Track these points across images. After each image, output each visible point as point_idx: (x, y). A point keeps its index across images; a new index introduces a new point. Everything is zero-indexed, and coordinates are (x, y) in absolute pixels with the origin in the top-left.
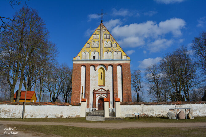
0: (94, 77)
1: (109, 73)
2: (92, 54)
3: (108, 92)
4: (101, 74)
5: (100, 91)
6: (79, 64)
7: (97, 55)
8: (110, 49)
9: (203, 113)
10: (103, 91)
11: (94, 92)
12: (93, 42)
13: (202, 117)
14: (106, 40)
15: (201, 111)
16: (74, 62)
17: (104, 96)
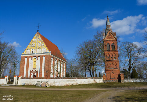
0: (31, 63)
1: (38, 61)
2: (32, 51)
3: (37, 72)
4: (35, 62)
5: (33, 71)
6: (24, 57)
7: (34, 51)
8: (40, 47)
9: (61, 84)
10: (35, 71)
11: (31, 72)
12: (32, 44)
13: (60, 86)
14: (39, 42)
15: (60, 83)
16: (22, 56)
17: (35, 74)
